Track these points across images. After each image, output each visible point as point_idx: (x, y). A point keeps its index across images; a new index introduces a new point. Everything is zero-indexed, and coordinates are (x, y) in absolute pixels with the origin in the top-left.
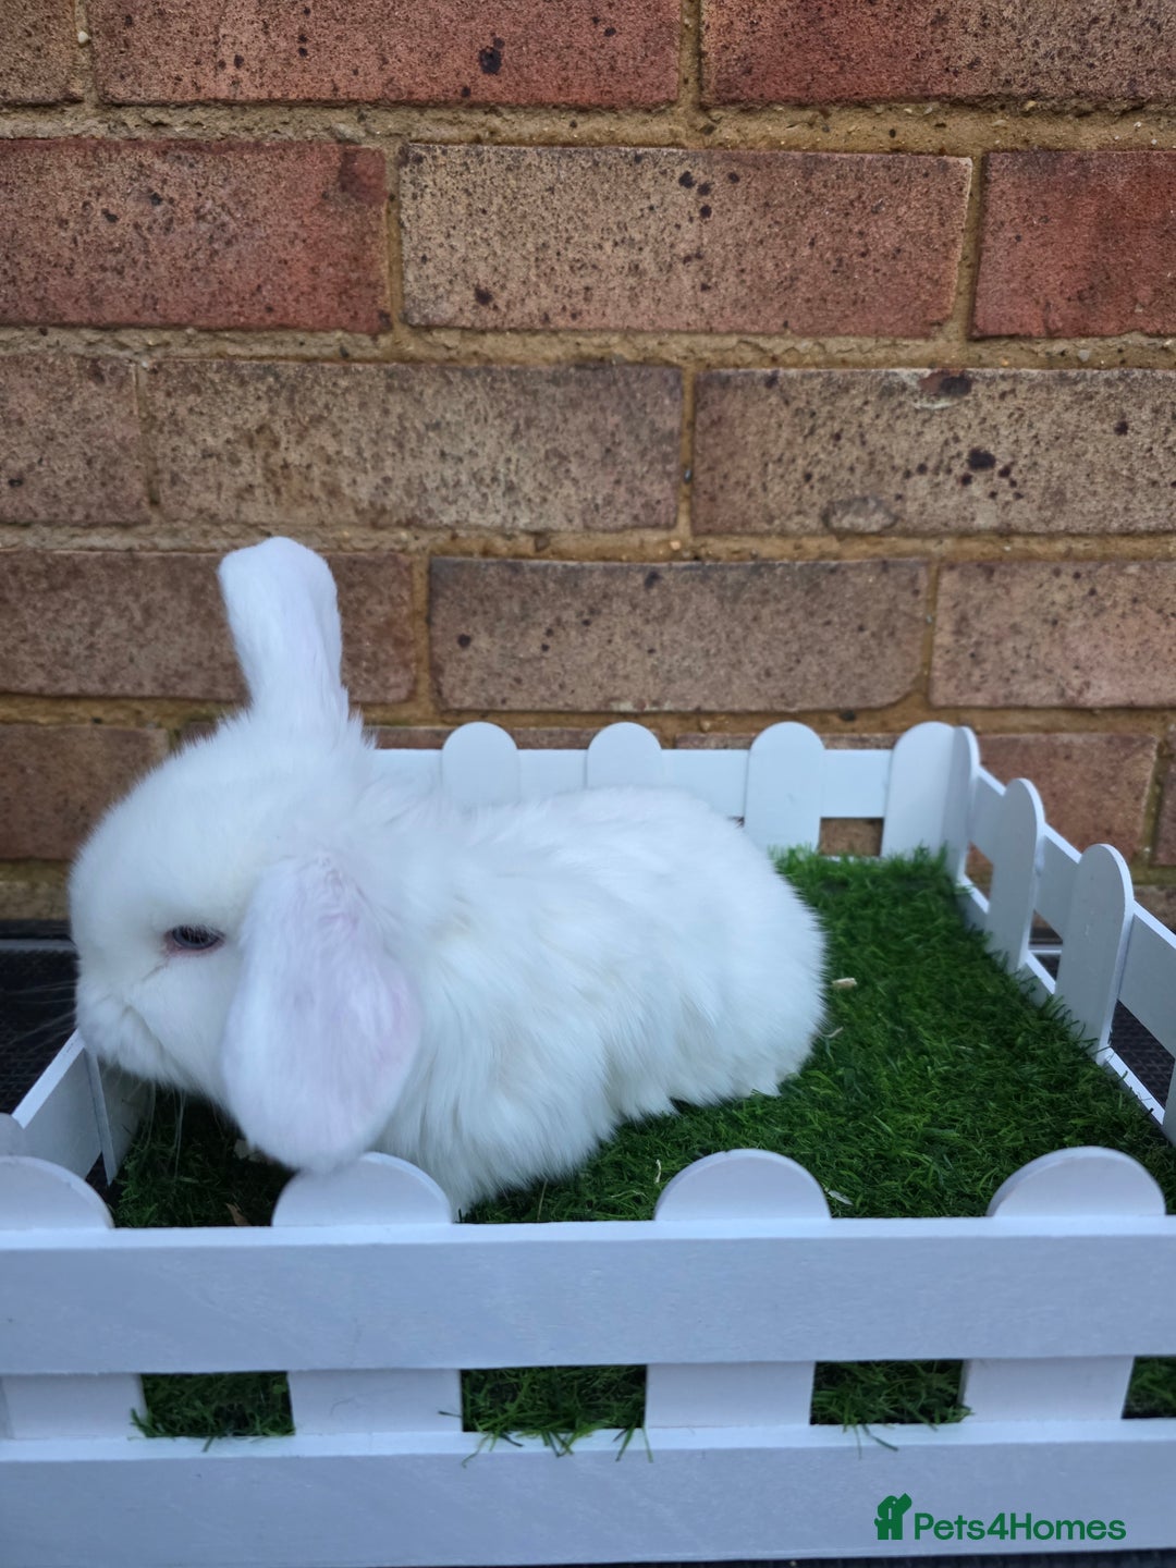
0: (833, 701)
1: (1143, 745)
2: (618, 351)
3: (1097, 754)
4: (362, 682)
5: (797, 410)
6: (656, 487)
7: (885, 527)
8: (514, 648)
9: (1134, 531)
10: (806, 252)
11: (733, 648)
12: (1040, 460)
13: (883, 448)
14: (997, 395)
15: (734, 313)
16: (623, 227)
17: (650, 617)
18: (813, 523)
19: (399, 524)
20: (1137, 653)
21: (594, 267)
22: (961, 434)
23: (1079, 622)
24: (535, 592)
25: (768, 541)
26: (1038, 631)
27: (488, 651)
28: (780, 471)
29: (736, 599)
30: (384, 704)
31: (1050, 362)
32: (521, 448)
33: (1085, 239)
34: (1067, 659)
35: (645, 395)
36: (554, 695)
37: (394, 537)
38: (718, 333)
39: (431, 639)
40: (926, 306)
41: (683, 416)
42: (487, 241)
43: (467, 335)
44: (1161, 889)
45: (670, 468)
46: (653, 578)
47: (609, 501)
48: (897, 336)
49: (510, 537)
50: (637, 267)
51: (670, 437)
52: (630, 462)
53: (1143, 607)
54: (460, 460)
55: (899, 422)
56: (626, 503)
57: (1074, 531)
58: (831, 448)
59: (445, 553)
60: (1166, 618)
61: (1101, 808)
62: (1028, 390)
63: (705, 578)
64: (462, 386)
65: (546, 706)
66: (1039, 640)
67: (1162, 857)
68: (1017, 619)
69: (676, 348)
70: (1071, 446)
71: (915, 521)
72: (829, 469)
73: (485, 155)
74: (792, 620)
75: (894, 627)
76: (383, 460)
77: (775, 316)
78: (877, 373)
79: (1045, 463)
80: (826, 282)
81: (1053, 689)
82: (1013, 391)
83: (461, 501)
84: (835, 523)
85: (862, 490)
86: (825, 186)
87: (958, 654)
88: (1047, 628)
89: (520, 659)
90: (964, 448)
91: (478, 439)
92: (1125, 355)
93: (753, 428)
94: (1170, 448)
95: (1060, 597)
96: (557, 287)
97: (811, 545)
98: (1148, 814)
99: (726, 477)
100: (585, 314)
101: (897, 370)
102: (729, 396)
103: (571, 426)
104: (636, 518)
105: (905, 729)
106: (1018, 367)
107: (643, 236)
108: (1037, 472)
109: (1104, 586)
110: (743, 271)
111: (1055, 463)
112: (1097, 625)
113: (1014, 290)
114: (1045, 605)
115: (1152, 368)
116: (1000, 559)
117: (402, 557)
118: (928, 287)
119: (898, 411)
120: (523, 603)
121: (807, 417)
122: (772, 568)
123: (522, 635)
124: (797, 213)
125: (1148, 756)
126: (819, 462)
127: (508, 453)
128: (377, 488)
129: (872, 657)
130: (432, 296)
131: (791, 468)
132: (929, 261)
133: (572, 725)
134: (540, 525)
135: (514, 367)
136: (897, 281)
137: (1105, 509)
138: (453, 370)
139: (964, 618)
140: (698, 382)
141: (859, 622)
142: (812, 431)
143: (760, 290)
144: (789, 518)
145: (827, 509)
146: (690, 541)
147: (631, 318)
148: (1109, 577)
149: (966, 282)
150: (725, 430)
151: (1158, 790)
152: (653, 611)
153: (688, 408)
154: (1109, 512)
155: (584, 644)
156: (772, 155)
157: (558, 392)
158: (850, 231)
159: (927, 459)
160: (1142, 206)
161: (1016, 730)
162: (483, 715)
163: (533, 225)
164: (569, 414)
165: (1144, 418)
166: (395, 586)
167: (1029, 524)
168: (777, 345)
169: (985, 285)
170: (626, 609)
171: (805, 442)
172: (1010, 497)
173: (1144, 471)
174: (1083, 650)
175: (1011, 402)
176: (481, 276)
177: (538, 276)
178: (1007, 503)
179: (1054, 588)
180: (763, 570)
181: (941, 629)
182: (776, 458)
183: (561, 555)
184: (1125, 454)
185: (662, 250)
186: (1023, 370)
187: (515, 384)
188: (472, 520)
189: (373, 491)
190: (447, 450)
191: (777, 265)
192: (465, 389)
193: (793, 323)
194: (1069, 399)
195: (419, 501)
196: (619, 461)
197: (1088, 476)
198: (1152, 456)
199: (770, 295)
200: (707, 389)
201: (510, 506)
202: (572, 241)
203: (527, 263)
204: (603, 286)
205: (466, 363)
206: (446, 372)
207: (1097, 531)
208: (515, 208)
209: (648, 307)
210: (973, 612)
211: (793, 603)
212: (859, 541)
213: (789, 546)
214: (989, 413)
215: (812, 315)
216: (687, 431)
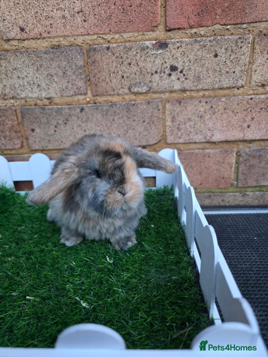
0: (139, 143)
1: (231, 152)
2: (63, 42)
3: (218, 155)
4: (8, 143)
6: (79, 83)
7: (148, 91)
8: (47, 132)
9: (223, 88)
10: (113, 7)
11: (108, 129)
12: (192, 67)
13: (144, 67)
14: (176, 48)
15: (94, 28)
16: (58, 4)
17: (83, 121)
18: (126, 91)
19: (10, 98)
20: (227, 125)
21: (52, 17)
22: (167, 61)
23: (209, 116)
24: (50, 115)
25: (114, 97)
26: (197, 120)
27: (40, 133)
28: (114, 76)
29: (107, 114)
30: (15, 149)
31: (192, 36)
32: (40, 74)
34: (206, 128)
35: (72, 55)
36: (60, 145)
37: (10, 102)
38: (91, 35)
39: (25, 130)
40: (152, 21)
41: (85, 61)
42: (20, 12)
43: (20, 41)
44: (241, 194)
45: (83, 77)
46: (82, 110)
47: (67, 88)
48: (144, 31)
49: (42, 100)
50: (64, 16)
51: (81, 67)
52: (71, 76)
53: (228, 111)
54: (24, 78)
55: (148, 58)
56: (72, 88)
57: (204, 89)
58: (128, 68)
59: (25, 106)
60: (235, 114)
61: (220, 171)
62: (186, 45)
63: (97, 109)
65: (58, 148)
66: (197, 122)
67: (240, 185)
68: (190, 116)
69: (79, 40)
70: (201, 62)
71: (156, 88)
72: (128, 74)
74: (124, 120)
75: (153, 121)
76: (3, 80)
77: (107, 28)
78: (139, 44)
79: (193, 68)
80: (120, 16)
81: (202, 137)
82: (181, 46)
83: (26, 90)
84: (132, 91)
85: (139, 80)
87: (173, 128)
88: (199, 118)
89: (49, 135)
90: (168, 65)
91: (27, 72)
92: (215, 32)
93: (105, 63)
94: (231, 61)
95: (202, 109)
96: (42, 24)
97: (127, 97)
98: (235, 172)
99: (99, 78)
100: (51, 32)
101: (145, 42)
102: (97, 54)
103: (52, 66)
104: (75, 92)
105: (160, 150)
106: (182, 38)
107: (64, 7)
108: (191, 71)
109: (215, 105)
110: (95, 15)
111: (196, 68)
112: (214, 117)
113: (178, 14)
114: (198, 112)
115: (224, 36)
116: (183, 99)
117: (13, 107)
118: (151, 15)
119: (147, 55)
120: (47, 119)
121: (120, 58)
122: (116, 105)
123: (48, 128)
125: (233, 155)
126: (125, 72)
127: (37, 75)
128: (2, 88)
129: (148, 130)
130: (8, 31)
131: (118, 74)
132: (151, 6)
134: (48, 96)
135: (34, 50)
136: (142, 14)
137: (213, 81)
138: (17, 52)
139: (174, 117)
140: (87, 50)
141: (143, 120)
142: (122, 63)
143: (101, 20)
144: (119, 90)
145: (130, 87)
146: (92, 98)
147: (65, 32)
148: (216, 102)
149: (163, 12)
150: (97, 64)
151: (237, 165)
152: (84, 119)
153: (86, 59)
154: (215, 82)
157: (47, 56)
159: (157, 69)
161: (193, 149)
162: (42, 151)
163: (33, 6)
164: (51, 63)
165: (222, 52)
166: (12, 116)
167: (191, 87)
168: (109, 37)
169: (168, 13)
170: (76, 119)
171: (120, 66)
172: (184, 79)
173: (224, 69)
174: (210, 125)
175: (181, 50)
176: (20, 23)
177: (37, 22)
178: (183, 81)
179: (200, 107)
180: (113, 105)
181: (167, 121)
182: (113, 72)
183: (56, 104)
184: (218, 64)
185: (71, 10)
186: (183, 39)
187: (35, 55)
188: (30, 96)
189: (1, 89)
190: (20, 76)
191: (105, 12)
192: (21, 57)
193: (112, 30)
194: (198, 47)
195: (15, 91)
196: (68, 75)
197: (207, 71)
198: (226, 63)
199: (104, 21)
200: (90, 52)
201: (39, 91)
202: (44, 10)
203: (33, 18)
204: (55, 23)
205: (21, 50)
206: (16, 53)
207: (211, 88)
208: (27, 2)
209: (69, 28)
210: (176, 115)
211: (123, 115)
212: (140, 95)
213: (120, 98)
214: (174, 53)
215: (118, 27)
216: (86, 65)
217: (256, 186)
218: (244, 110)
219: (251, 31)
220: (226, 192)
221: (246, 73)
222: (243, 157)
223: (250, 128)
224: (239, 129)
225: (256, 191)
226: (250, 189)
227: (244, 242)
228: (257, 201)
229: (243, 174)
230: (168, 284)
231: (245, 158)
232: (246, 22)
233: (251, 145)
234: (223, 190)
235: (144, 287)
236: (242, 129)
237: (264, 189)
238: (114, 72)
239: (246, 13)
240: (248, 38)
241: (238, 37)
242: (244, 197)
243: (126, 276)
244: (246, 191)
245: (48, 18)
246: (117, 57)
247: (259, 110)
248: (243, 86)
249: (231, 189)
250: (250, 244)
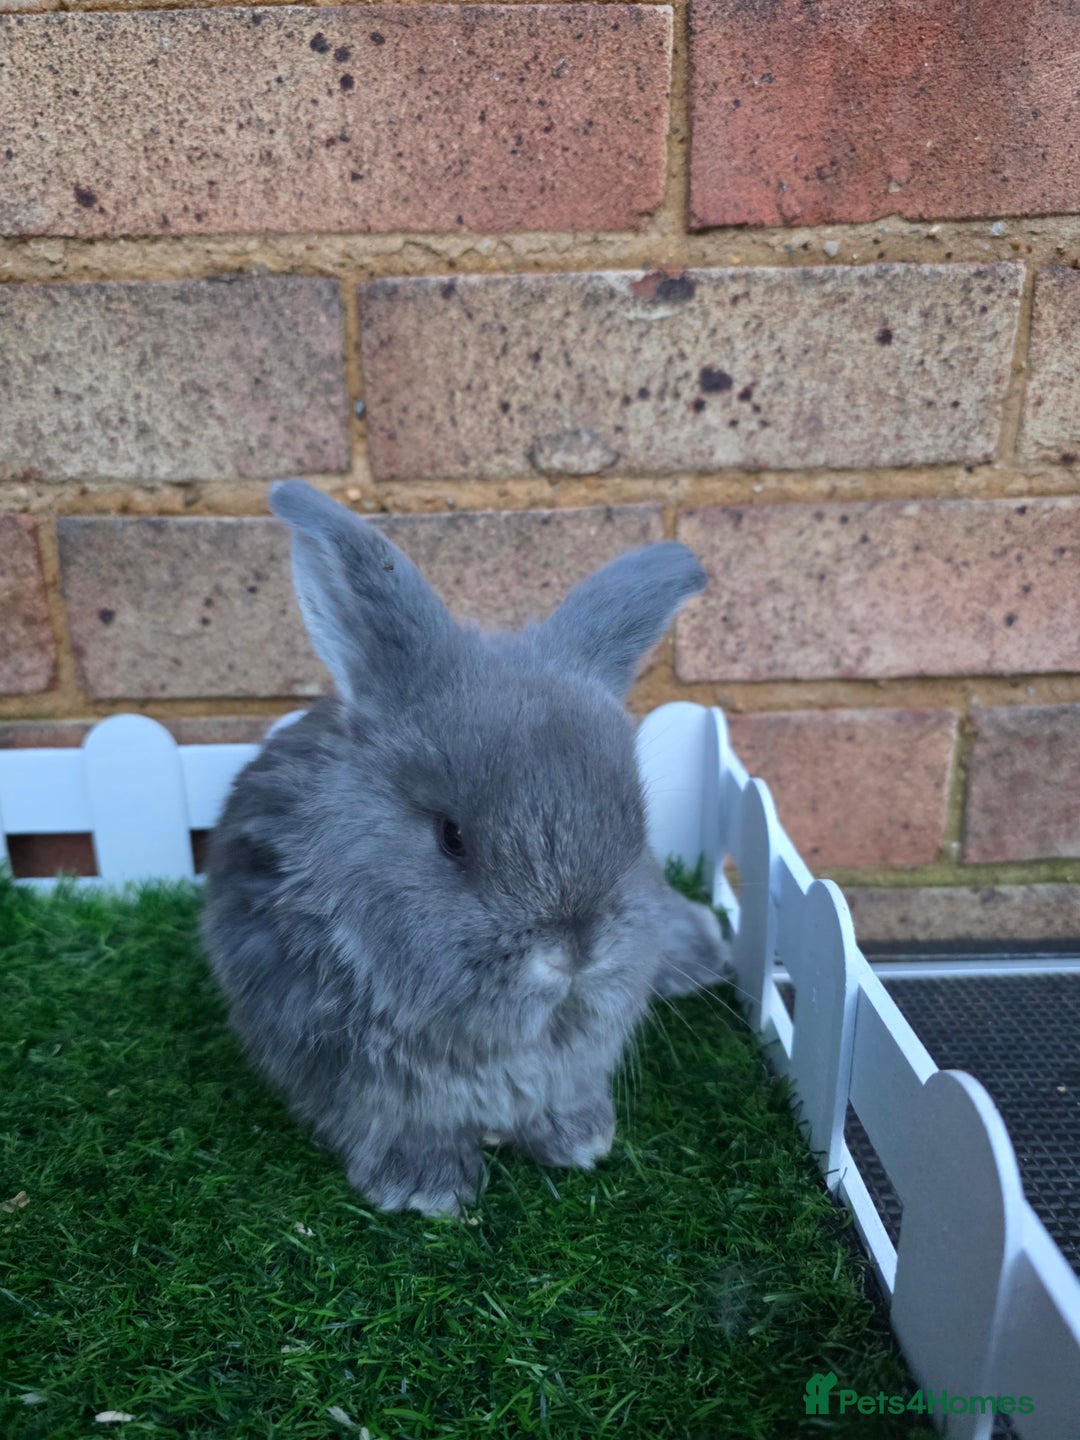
1: (941, 722)
2: (258, 258)
3: (885, 734)
5: (484, 325)
6: (321, 424)
7: (606, 467)
8: (168, 622)
9: (911, 464)
10: (476, 128)
12: (787, 379)
13: (594, 369)
14: (727, 300)
15: (395, 207)
16: (246, 105)
18: (518, 463)
19: (14, 478)
20: (924, 611)
21: (217, 155)
22: (688, 349)
23: (850, 576)
24: (186, 555)
25: (466, 486)
26: (802, 589)
27: (138, 627)
28: (470, 401)
29: (431, 557)
30: (19, 695)
31: (790, 257)
32: (151, 381)
33: (820, 103)
34: (840, 621)
35: (295, 312)
36: (222, 678)
37: (12, 494)
38: (379, 233)
39: (69, 616)
40: (631, 192)
41: (347, 337)
42: (81, 128)
43: (72, 244)
44: (975, 890)
45: (336, 400)
47: (265, 443)
48: (598, 231)
49: (152, 490)
50: (269, 154)
51: (331, 362)
52: (286, 395)
53: (928, 555)
54: (79, 398)
55: (610, 338)
56: (287, 445)
57: (836, 465)
58: (529, 370)
59: (77, 511)
60: (957, 568)
61: (896, 797)
62: (765, 293)
64: (71, 309)
65: (215, 692)
66: (804, 598)
67: (974, 855)
68: (775, 574)
69: (329, 253)
70: (824, 361)
71: (642, 458)
72: (529, 398)
73: (70, 23)
74: (502, 583)
77: (445, 209)
78: (578, 278)
79: (794, 383)
80: (504, 166)
81: (824, 657)
82: (747, 294)
83: (86, 448)
84: (543, 463)
85: (573, 422)
86: (492, 45)
87: (706, 617)
88: (813, 584)
89: (178, 637)
90: (693, 367)
91: (98, 371)
93: (432, 349)
94: (946, 360)
95: (826, 546)
96: (174, 182)
97: (518, 489)
98: (953, 803)
99: (405, 410)
100: (211, 214)
101: (603, 273)
102: (399, 310)
103: (208, 353)
104: (300, 462)
105: (650, 710)
106: (751, 263)
107: (273, 116)
108: (785, 394)
109: (877, 530)
110: (400, 155)
111: (806, 383)
112: (873, 579)
113: (737, 169)
114: (808, 555)
115: (918, 262)
116: (751, 502)
117: (24, 517)
118: (631, 168)
119: (608, 323)
120: (173, 569)
121: (497, 333)
122: (471, 520)
123: (176, 606)
124: (461, 80)
125: (947, 735)
126: (516, 388)
127: (138, 388)
130: (23, 200)
131: (484, 396)
132: (630, 135)
133: (251, 713)
134: (183, 475)
135: (133, 283)
136: (592, 161)
137: (871, 437)
138: (57, 289)
139: (711, 575)
140: (360, 295)
142: (505, 350)
143: (423, 178)
144: (488, 458)
145: (532, 447)
146: (372, 489)
147: (268, 217)
148: (883, 520)
149: (679, 161)
150: (398, 353)
151: (962, 775)
153: (352, 328)
154: (878, 441)
155: (252, 616)
156: (422, 9)
157: (188, 311)
158: (528, 100)
159: (648, 381)
160: (889, 58)
161: (786, 707)
162: (143, 704)
163: (137, 106)
164: (205, 339)
165: (911, 323)
166: (17, 552)
167: (781, 459)
168: (452, 246)
169: (700, 163)
171: (497, 365)
172: (754, 425)
173: (916, 390)
174: (859, 610)
175: (745, 309)
176: (79, 172)
177: (150, 169)
178: (752, 433)
179: (817, 535)
180: (461, 522)
182: (463, 384)
183: (214, 509)
184: (890, 369)
185: (298, 131)
186: (758, 269)
187: (135, 303)
188: (102, 471)
190: (62, 386)
191: (442, 147)
192: (76, 311)
193: (468, 218)
194: (816, 302)
195: (36, 451)
196: (273, 393)
197: (847, 397)
198: (924, 370)
199: (437, 184)
200: (371, 303)
201: (145, 452)
202: (187, 125)
203: (134, 154)
204: (230, 179)
205: (74, 280)
206: (51, 292)
207: (864, 464)
208: (113, 87)
209: (289, 204)
210: (719, 568)
211: (501, 562)
212: (575, 484)
213: (491, 492)
214: (720, 323)
215: (491, 207)
216: (353, 355)
217: (1038, 862)
218: (993, 555)
219: (1023, 250)
220: (915, 886)
221: (999, 408)
222: (985, 741)
223: (1015, 624)
224: (972, 629)
225: (1039, 881)
226: (1013, 873)
227: (1021, 1105)
228: (1039, 923)
229: (987, 810)
230: (752, 1332)
231: (997, 745)
232: (1003, 213)
233: (1018, 694)
234: (906, 878)
235: (640, 1348)
236: (984, 629)
237: (1068, 872)
238: (469, 387)
239: (1005, 180)
240: (1011, 276)
241: (973, 270)
242: (990, 905)
243: (553, 1291)
244: (997, 881)
245: (200, 158)
246: (484, 327)
247: (1050, 557)
248: (987, 461)
249: (937, 873)
250: (1045, 1116)
